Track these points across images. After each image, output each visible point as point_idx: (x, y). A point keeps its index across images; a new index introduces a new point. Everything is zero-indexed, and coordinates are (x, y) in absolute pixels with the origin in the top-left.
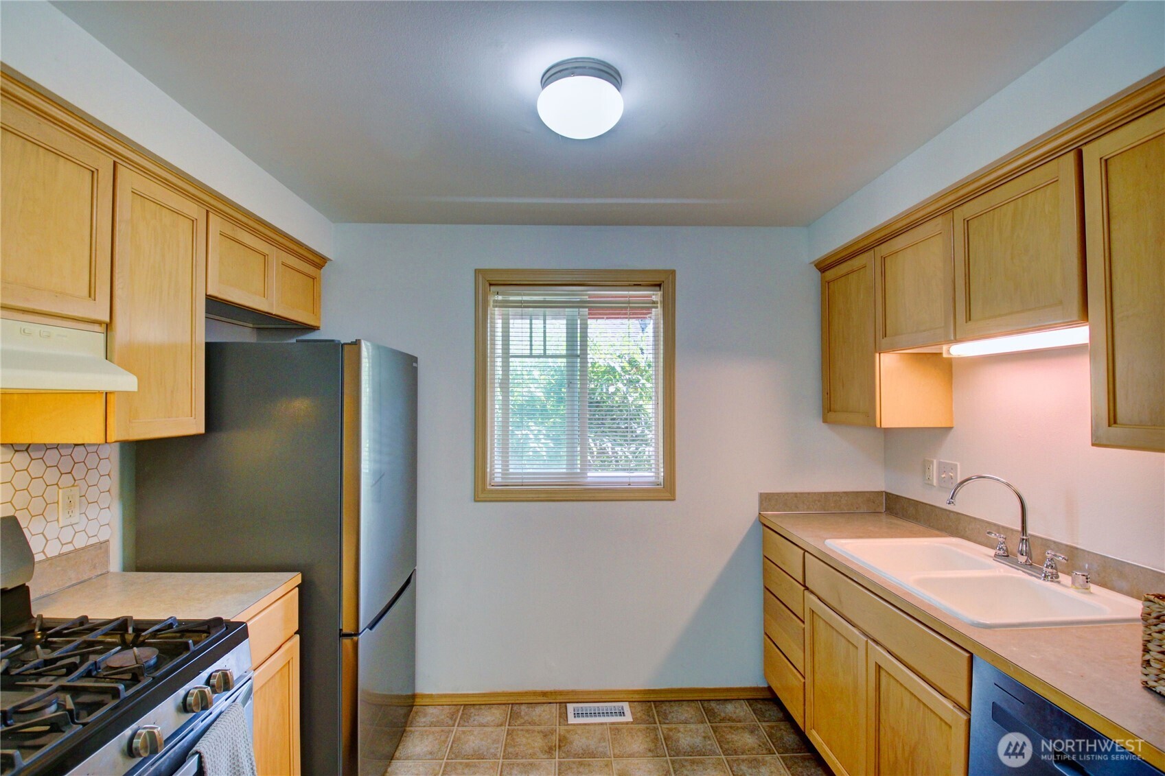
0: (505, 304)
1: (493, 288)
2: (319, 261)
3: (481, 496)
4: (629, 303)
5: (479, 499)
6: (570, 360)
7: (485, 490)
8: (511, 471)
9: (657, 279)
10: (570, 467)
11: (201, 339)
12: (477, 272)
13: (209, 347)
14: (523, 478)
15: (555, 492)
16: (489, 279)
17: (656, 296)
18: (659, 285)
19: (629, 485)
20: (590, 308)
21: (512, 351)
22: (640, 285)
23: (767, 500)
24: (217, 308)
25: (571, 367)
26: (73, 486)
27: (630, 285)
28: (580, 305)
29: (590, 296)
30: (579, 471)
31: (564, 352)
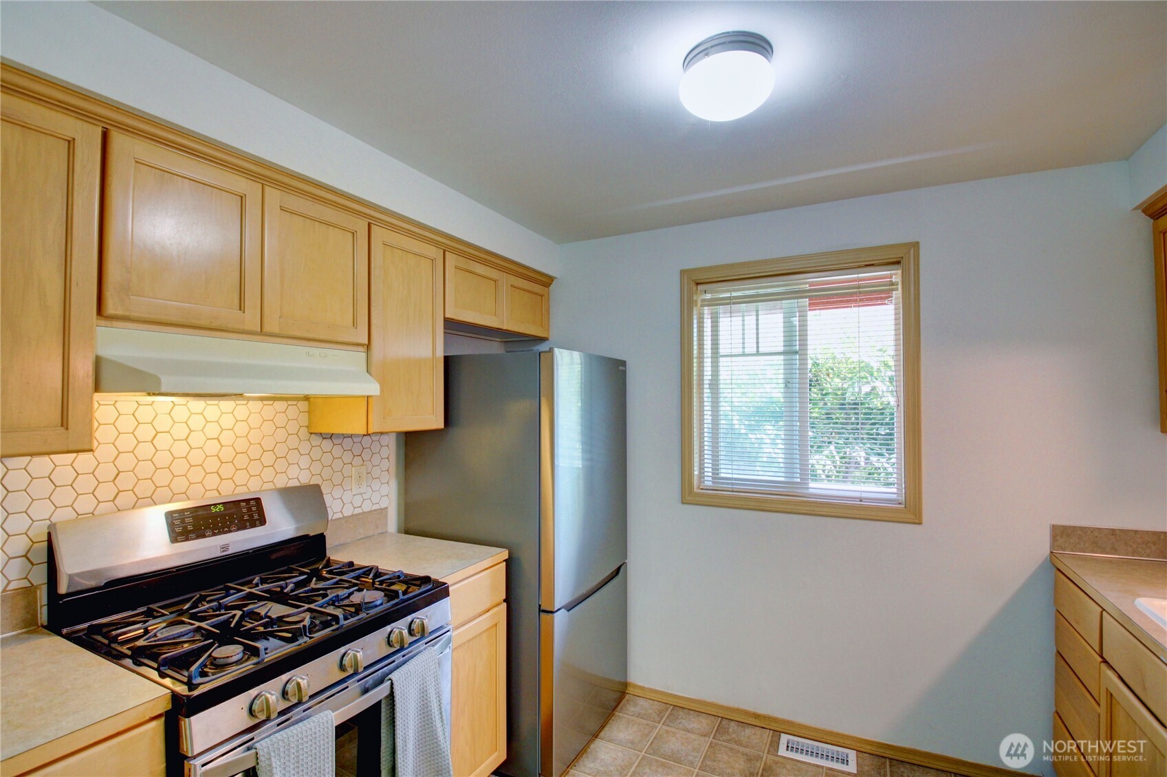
0: (713, 303)
1: (700, 287)
2: (546, 281)
3: (688, 498)
4: (859, 287)
5: (686, 502)
6: (788, 357)
7: (691, 493)
8: (722, 475)
9: (893, 256)
10: (788, 475)
11: (440, 354)
12: (683, 272)
13: (447, 360)
14: (732, 484)
15: (766, 501)
16: (694, 278)
17: (896, 275)
18: (898, 263)
19: (861, 501)
20: (810, 298)
21: (722, 351)
22: (873, 265)
23: (1061, 534)
24: (452, 326)
25: (789, 367)
26: (362, 465)
27: (859, 267)
28: (799, 294)
29: (811, 284)
30: (799, 480)
31: (781, 349)
